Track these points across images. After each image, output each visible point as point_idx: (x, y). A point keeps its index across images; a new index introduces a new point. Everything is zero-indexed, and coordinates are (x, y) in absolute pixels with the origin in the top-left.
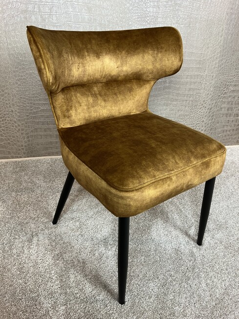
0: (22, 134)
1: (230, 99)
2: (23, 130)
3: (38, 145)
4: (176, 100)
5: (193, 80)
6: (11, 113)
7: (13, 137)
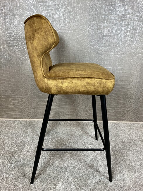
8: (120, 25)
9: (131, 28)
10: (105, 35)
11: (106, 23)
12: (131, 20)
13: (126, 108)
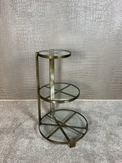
0: (17, 88)
1: (116, 75)
2: (18, 87)
3: (24, 93)
4: (87, 76)
5: (94, 66)
6: (13, 80)
7: (14, 90)
8: (86, 15)
9: (96, 17)
10: (73, 25)
11: (73, 15)
12: (95, 10)
13: (97, 87)
